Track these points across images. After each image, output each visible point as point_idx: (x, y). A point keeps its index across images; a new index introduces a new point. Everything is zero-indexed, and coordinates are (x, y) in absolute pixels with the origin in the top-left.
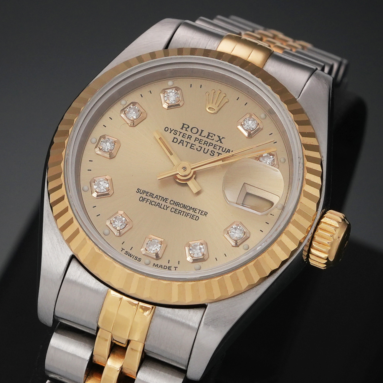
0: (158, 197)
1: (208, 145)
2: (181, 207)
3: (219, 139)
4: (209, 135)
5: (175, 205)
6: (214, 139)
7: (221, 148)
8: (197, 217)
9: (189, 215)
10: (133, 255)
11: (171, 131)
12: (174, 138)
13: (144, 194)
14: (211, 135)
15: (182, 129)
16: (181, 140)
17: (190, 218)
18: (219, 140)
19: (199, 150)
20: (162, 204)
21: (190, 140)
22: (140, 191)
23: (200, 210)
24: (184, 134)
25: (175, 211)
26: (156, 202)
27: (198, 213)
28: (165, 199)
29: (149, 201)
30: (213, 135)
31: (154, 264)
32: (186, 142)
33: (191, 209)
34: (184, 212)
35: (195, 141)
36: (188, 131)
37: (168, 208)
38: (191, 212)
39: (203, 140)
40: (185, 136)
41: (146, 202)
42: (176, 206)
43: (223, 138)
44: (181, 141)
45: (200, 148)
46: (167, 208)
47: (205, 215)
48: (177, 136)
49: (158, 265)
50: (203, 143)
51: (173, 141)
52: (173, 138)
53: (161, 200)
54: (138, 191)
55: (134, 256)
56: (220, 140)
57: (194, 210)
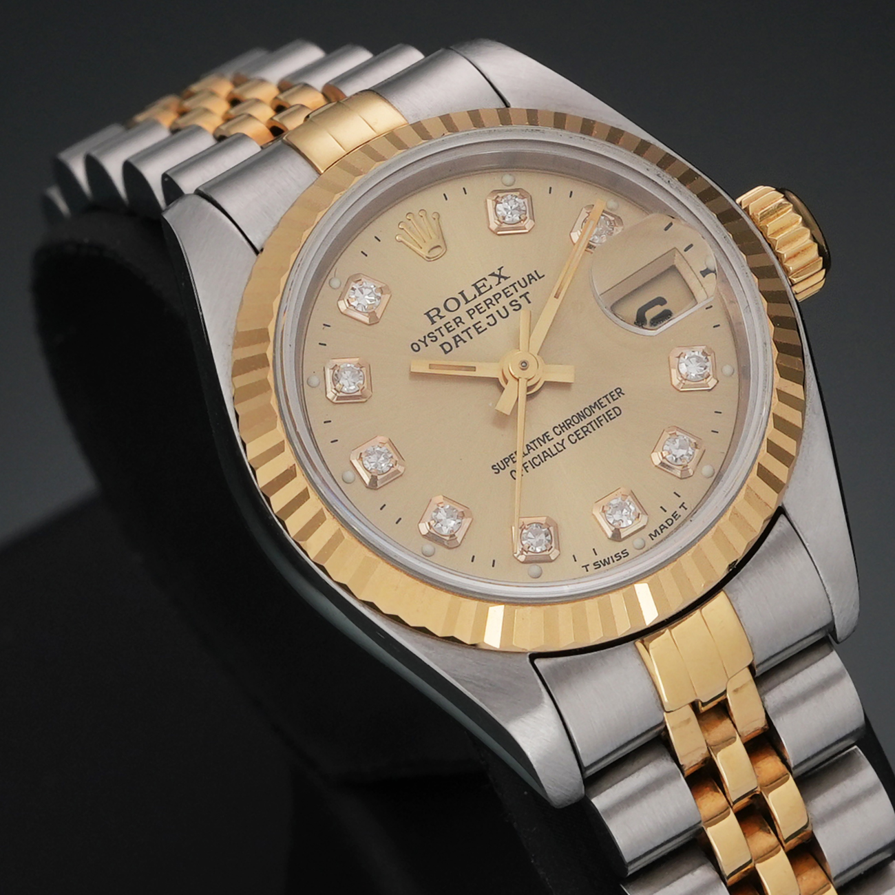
0: (532, 445)
1: (494, 302)
2: (577, 421)
3: (497, 278)
4: (478, 289)
5: (567, 429)
6: (491, 286)
7: (517, 286)
8: (616, 409)
9: (602, 420)
10: (608, 558)
11: (425, 342)
12: (441, 346)
13: (508, 464)
14: (479, 285)
15: (433, 322)
16: (454, 338)
17: (608, 421)
18: (499, 280)
19: (494, 322)
20: (549, 449)
21: (464, 323)
22: (497, 467)
23: (606, 396)
24: (445, 325)
25: (577, 436)
26: (538, 455)
27: (607, 403)
28: (544, 438)
29: (528, 464)
30: (484, 281)
31: (650, 535)
32: (462, 332)
33: (593, 409)
34: (590, 423)
35: (472, 318)
36: (444, 316)
37: (564, 445)
38: (598, 412)
39: (480, 304)
40: (451, 326)
41: (527, 472)
42: (570, 428)
43: (500, 269)
44: (455, 340)
45: (491, 317)
46: (562, 445)
47: (620, 394)
48: (441, 340)
49: (656, 531)
50: (485, 307)
51: (446, 352)
52: (440, 348)
53: (541, 445)
54: (497, 471)
55: (612, 557)
56: (500, 277)
57: (598, 404)
